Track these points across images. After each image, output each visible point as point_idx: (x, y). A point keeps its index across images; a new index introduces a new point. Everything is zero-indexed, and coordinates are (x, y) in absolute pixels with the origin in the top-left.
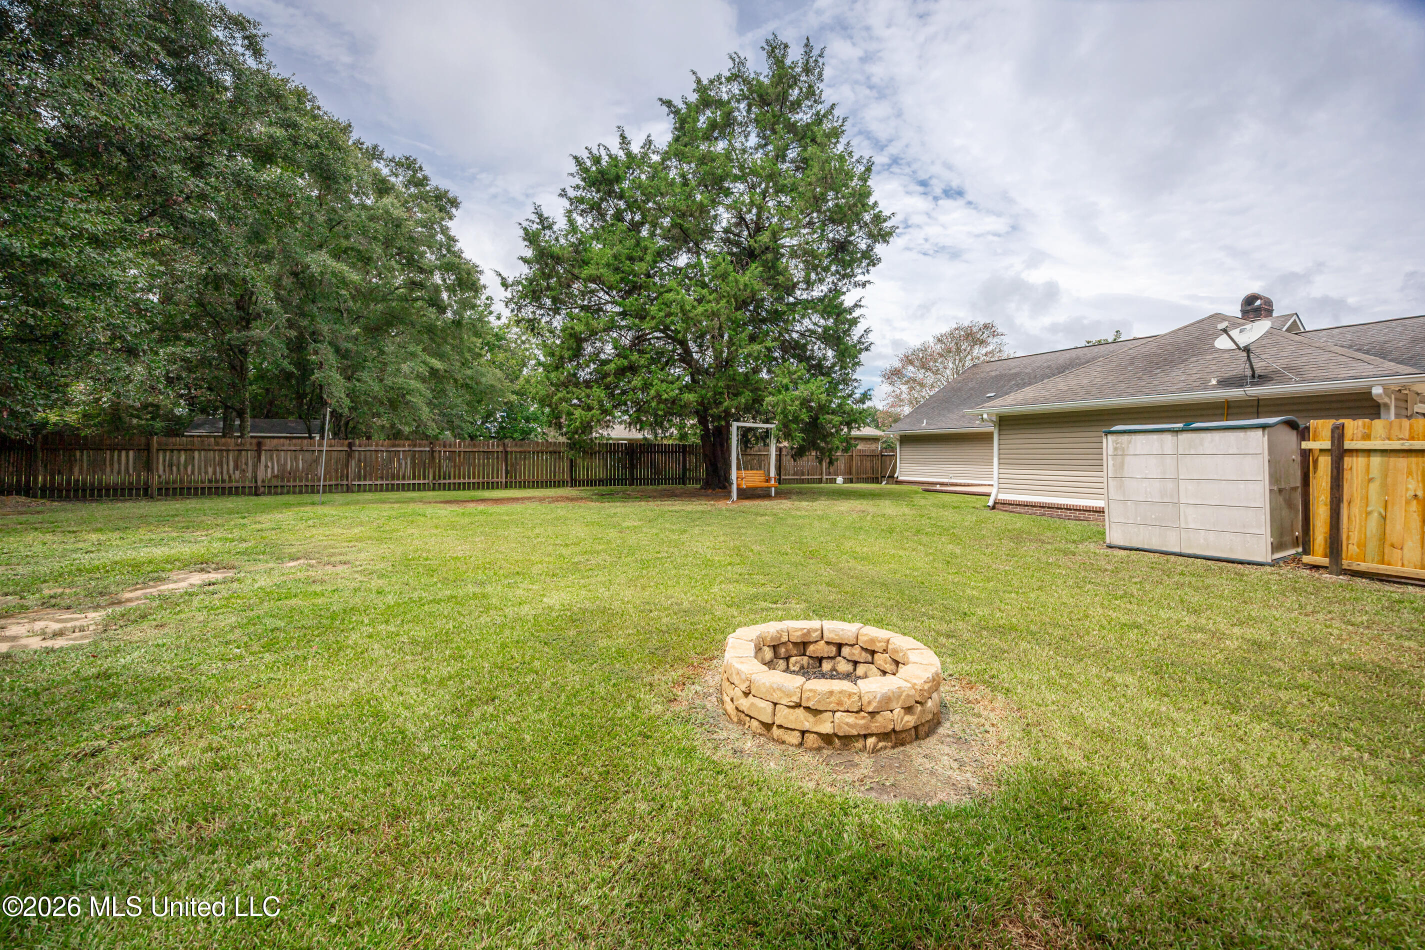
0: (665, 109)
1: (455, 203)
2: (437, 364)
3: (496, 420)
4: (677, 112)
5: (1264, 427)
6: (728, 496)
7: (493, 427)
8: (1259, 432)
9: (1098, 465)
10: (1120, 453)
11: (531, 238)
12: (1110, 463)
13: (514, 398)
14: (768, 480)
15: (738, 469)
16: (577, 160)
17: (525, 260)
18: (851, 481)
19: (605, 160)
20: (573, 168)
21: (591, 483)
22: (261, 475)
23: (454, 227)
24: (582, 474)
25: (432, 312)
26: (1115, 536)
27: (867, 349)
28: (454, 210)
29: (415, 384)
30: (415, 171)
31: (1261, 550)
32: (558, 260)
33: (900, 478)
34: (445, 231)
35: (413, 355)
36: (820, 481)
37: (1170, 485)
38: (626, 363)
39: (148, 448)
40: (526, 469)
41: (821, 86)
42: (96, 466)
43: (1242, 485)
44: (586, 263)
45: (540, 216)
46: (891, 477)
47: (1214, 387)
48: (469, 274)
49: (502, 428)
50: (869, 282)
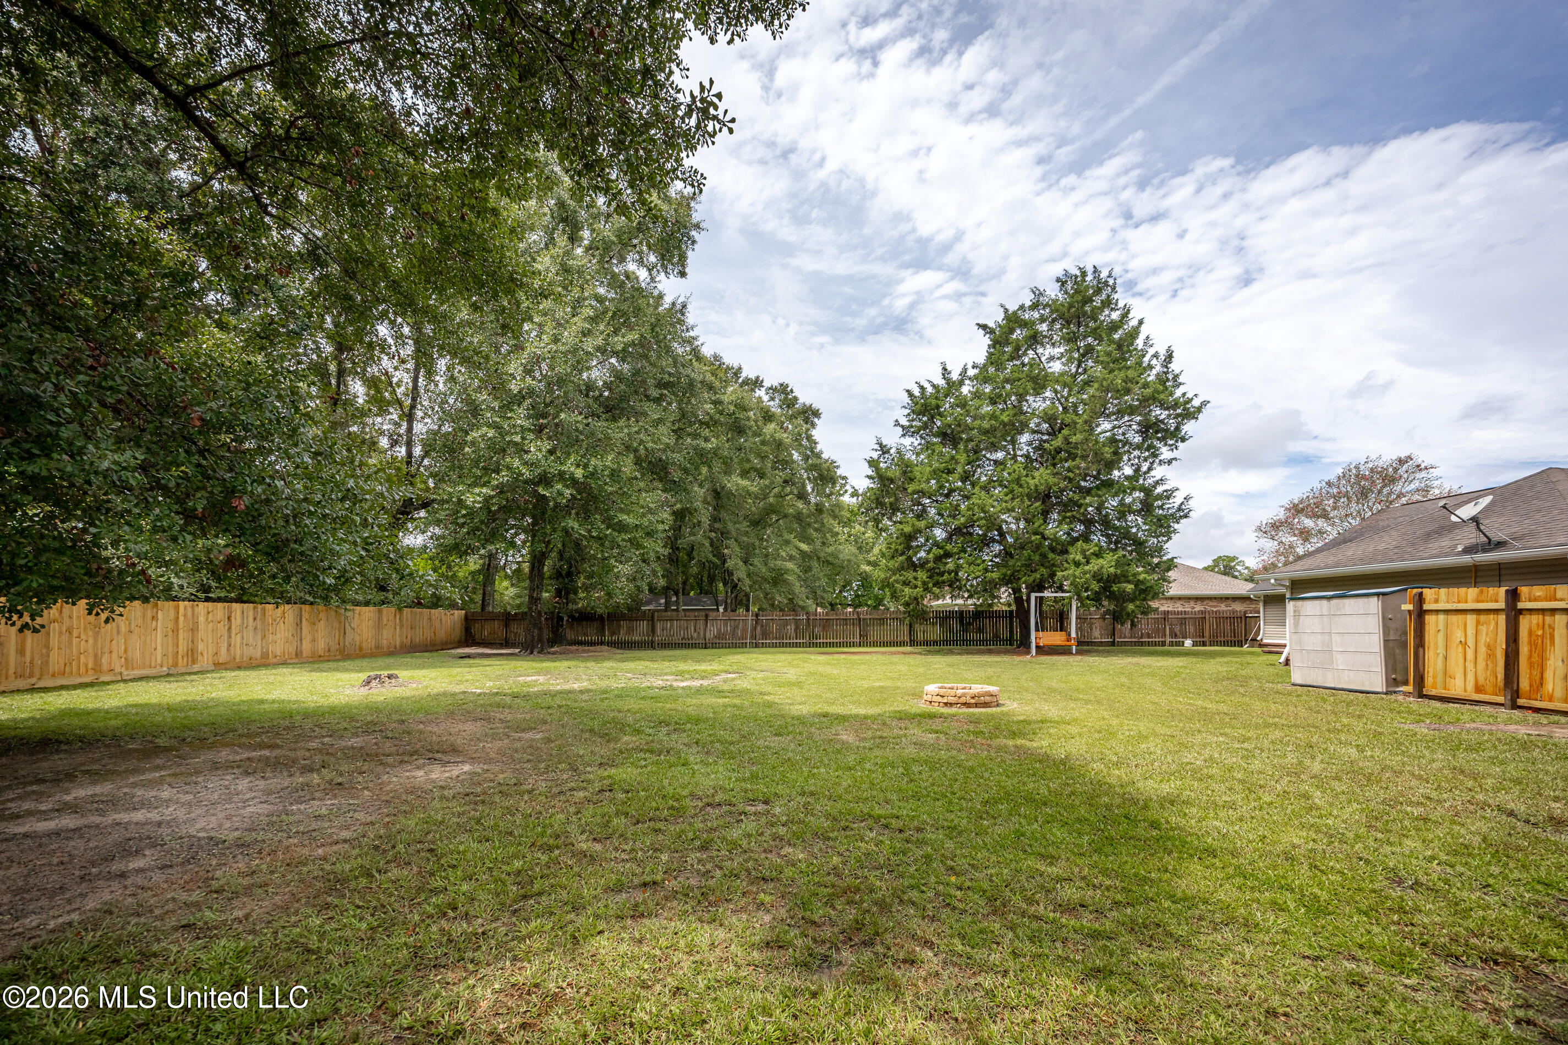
0: (981, 332)
1: (817, 414)
2: (804, 547)
3: (852, 589)
4: (992, 331)
5: (1378, 594)
6: (1028, 652)
7: (848, 595)
8: (1376, 598)
9: (1283, 624)
10: (1297, 614)
11: (872, 463)
12: (1289, 621)
13: (868, 568)
14: (1069, 639)
15: (1037, 630)
16: (909, 392)
17: (869, 477)
18: (1204, 644)
19: (930, 389)
20: (907, 400)
21: (926, 643)
22: (708, 636)
23: (816, 434)
24: (920, 637)
25: (800, 505)
26: (1297, 677)
27: (1186, 516)
28: (816, 420)
29: (790, 565)
30: (787, 394)
31: (1377, 682)
32: (892, 481)
33: (1265, 641)
34: (809, 438)
35: (787, 542)
36: (1163, 644)
37: (1327, 638)
38: (942, 552)
39: (653, 620)
40: (875, 633)
41: (1116, 296)
42: (630, 630)
43: (1367, 637)
44: (912, 480)
45: (881, 445)
46: (1254, 640)
47: (1459, 554)
48: (829, 470)
49: (857, 596)
50: (1175, 459)
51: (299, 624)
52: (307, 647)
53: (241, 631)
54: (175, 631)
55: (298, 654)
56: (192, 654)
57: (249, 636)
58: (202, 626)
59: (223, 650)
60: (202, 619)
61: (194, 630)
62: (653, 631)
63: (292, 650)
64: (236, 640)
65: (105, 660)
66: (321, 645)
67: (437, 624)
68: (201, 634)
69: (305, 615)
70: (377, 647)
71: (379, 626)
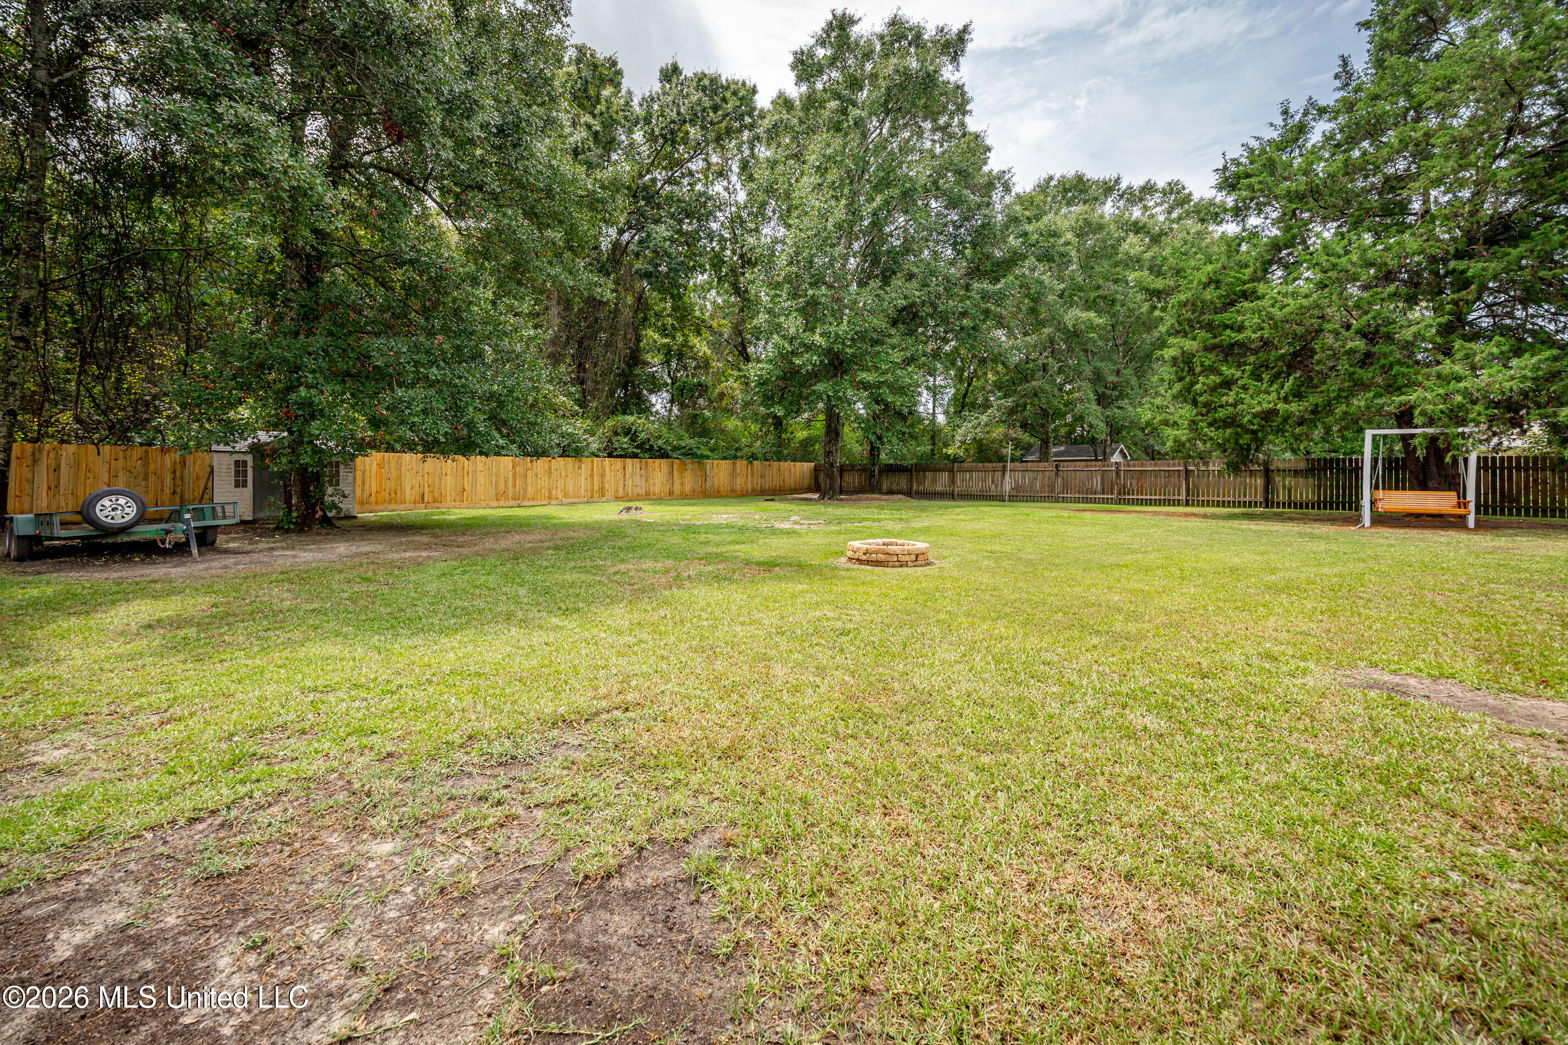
14: (1463, 504)
51: (671, 473)
52: (677, 488)
53: (632, 477)
54: (592, 476)
55: (671, 493)
56: (602, 492)
57: (637, 480)
58: (608, 472)
59: (621, 489)
60: (607, 469)
61: (603, 476)
62: (953, 481)
63: (667, 490)
64: (629, 482)
65: (554, 493)
66: (688, 488)
67: (787, 473)
68: (607, 478)
69: (675, 466)
70: (732, 491)
71: (733, 474)
